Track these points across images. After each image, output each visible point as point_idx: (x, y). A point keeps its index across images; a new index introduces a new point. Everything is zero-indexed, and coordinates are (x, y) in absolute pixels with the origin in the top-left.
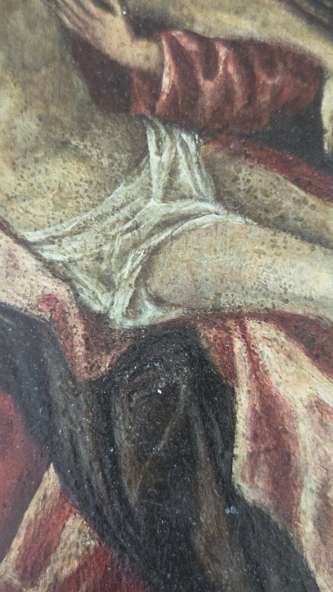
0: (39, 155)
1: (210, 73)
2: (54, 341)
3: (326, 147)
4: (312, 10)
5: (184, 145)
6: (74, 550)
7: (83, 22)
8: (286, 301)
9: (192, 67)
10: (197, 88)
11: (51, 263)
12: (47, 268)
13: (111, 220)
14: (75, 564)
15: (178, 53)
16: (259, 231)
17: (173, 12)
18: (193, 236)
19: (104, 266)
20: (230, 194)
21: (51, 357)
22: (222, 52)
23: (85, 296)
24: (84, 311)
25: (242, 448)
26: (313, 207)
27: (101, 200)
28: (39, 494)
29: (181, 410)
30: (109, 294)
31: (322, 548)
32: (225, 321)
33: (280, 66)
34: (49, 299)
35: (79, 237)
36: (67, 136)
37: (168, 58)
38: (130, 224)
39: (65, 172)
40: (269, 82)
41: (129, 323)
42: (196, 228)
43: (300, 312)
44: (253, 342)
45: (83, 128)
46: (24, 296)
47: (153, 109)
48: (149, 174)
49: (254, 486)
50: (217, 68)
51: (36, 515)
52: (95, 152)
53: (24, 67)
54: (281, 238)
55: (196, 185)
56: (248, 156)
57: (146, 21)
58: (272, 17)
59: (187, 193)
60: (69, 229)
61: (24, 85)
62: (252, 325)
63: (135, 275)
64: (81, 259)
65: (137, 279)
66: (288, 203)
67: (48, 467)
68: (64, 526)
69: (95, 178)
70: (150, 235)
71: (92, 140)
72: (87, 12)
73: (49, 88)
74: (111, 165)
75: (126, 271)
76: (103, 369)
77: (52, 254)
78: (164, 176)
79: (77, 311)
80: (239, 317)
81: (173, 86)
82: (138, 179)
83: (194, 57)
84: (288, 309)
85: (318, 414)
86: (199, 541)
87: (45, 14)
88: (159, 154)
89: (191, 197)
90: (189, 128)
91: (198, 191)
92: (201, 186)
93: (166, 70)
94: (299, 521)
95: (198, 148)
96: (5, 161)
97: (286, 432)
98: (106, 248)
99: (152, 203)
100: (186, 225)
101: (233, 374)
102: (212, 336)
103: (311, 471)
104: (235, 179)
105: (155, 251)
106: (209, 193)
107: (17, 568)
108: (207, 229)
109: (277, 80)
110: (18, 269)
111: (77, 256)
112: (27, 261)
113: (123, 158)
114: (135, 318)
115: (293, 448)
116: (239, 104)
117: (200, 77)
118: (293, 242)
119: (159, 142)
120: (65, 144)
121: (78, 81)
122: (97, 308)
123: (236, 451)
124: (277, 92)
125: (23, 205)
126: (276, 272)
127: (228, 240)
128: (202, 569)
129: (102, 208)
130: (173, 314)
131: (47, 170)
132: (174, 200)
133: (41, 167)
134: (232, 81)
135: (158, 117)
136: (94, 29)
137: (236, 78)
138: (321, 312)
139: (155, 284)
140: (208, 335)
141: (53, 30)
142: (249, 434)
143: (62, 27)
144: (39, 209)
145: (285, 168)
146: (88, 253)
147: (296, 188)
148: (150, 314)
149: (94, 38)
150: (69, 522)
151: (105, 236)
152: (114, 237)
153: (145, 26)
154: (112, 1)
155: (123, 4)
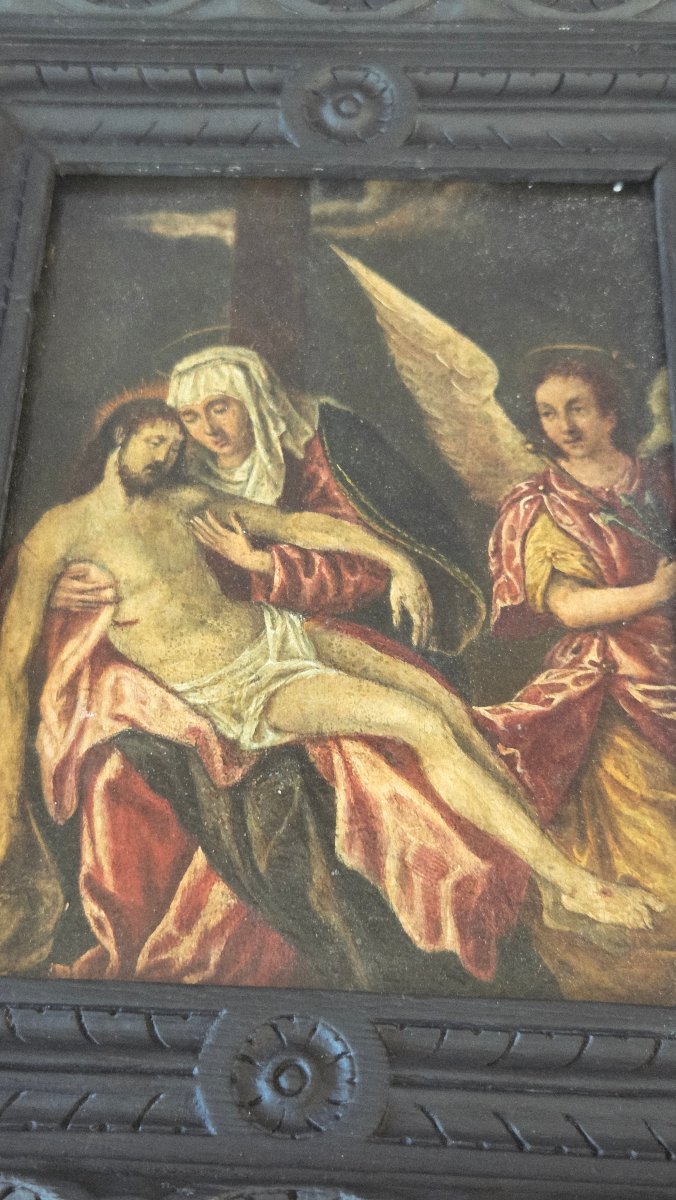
0: (184, 630)
1: (308, 573)
2: (200, 761)
3: (394, 622)
4: (381, 531)
5: (291, 622)
6: (219, 906)
7: (214, 538)
8: (371, 727)
9: (296, 569)
10: (300, 583)
11: (195, 705)
12: (192, 709)
13: (240, 674)
14: (220, 917)
15: (285, 559)
16: (347, 679)
17: (280, 532)
18: (301, 684)
19: (235, 707)
20: (327, 655)
21: (197, 771)
22: (318, 559)
23: (221, 727)
24: (222, 738)
25: (342, 828)
26: (387, 662)
27: (231, 661)
28: (191, 869)
29: (296, 803)
30: (239, 726)
31: (403, 896)
32: (326, 741)
33: (360, 569)
34: (194, 731)
35: (216, 687)
36: (204, 617)
37: (278, 563)
38: (253, 677)
39: (204, 642)
40: (352, 579)
41: (255, 746)
42: (303, 678)
43: (381, 734)
44: (347, 756)
45: (217, 612)
46: (175, 729)
47: (267, 598)
48: (267, 643)
49: (351, 855)
50: (314, 569)
51: (189, 884)
52: (226, 628)
53: (169, 570)
54: (365, 684)
55: (301, 649)
56: (338, 629)
57: (262, 538)
58: (352, 535)
59: (295, 655)
60: (208, 681)
61: (170, 582)
62: (347, 745)
63: (259, 711)
64: (218, 702)
65: (260, 715)
66: (368, 660)
67: (197, 849)
68: (211, 890)
69: (226, 645)
70: (270, 683)
71: (223, 620)
72: (217, 532)
73: (189, 584)
74: (238, 636)
75: (251, 709)
76: (236, 779)
77: (195, 699)
78: (278, 644)
79: (215, 738)
80: (336, 739)
81: (282, 582)
82: (258, 647)
83: (297, 562)
84: (372, 732)
85: (396, 804)
86: (313, 896)
87: (185, 533)
88: (274, 628)
89: (298, 657)
90: (295, 610)
91: (303, 653)
92: (305, 650)
93: (277, 571)
94: (385, 877)
95: (302, 624)
96: (158, 636)
97: (373, 817)
98: (236, 694)
99: (270, 662)
100: (296, 676)
101: (333, 777)
102: (316, 753)
103: (392, 844)
104: (330, 645)
105: (274, 694)
106: (312, 655)
107: (176, 922)
108: (311, 679)
109: (358, 578)
110: (170, 709)
111: (215, 700)
112: (176, 704)
113: (247, 632)
114: (259, 742)
115: (379, 828)
116: (330, 595)
117: (302, 576)
118: (374, 686)
119: (273, 619)
120: (203, 623)
121: (212, 581)
122: (230, 735)
123: (337, 832)
124: (358, 586)
125: (172, 665)
126: (362, 707)
127: (326, 686)
128: (315, 915)
129: (231, 667)
130: (287, 739)
131: (189, 641)
132: (286, 659)
133: (185, 639)
134: (325, 579)
135: (273, 603)
136: (222, 543)
137: (328, 577)
138: (396, 734)
139: (274, 718)
140: (314, 752)
141: (191, 544)
142: (346, 819)
143: (198, 543)
144: (184, 668)
145: (365, 636)
146: (223, 698)
147: (374, 650)
148: (271, 739)
149: (222, 549)
150: (215, 887)
151: (236, 685)
152: (242, 686)
153: (260, 541)
154: (235, 524)
155: (243, 526)
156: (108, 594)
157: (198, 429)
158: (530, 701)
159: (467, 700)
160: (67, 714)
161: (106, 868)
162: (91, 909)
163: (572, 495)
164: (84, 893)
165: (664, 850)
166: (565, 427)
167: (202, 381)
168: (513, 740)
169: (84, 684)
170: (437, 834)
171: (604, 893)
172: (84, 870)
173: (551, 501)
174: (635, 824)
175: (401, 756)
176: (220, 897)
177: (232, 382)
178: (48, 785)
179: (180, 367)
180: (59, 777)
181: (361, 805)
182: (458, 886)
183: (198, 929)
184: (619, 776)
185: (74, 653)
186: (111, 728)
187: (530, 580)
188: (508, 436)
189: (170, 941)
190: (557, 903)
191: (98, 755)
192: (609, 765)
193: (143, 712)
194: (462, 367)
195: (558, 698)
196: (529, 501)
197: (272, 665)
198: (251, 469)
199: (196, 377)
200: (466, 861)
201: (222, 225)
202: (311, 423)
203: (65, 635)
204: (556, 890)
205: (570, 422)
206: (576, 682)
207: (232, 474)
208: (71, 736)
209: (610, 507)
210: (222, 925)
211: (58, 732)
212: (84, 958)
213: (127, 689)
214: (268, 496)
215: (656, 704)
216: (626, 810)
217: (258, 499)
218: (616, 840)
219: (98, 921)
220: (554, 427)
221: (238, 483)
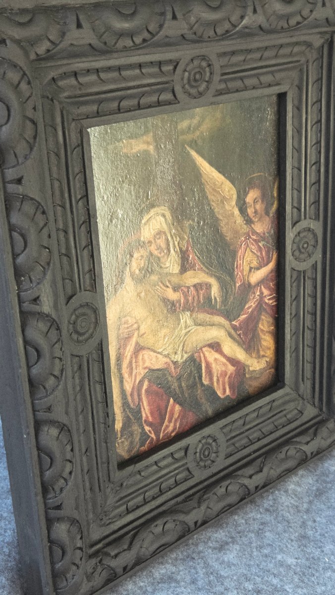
3: (213, 303)
4: (208, 271)
5: (187, 315)
6: (177, 411)
7: (163, 292)
9: (187, 295)
10: (188, 300)
12: (164, 356)
13: (176, 339)
14: (178, 414)
15: (184, 293)
16: (203, 328)
17: (181, 282)
18: (191, 335)
19: (175, 350)
20: (197, 322)
22: (192, 289)
23: (172, 359)
24: (173, 362)
26: (211, 318)
27: (173, 335)
28: (170, 405)
29: (193, 373)
30: (177, 356)
33: (203, 288)
34: (166, 363)
37: (182, 295)
38: (179, 338)
39: (165, 332)
40: (202, 292)
41: (182, 361)
44: (204, 353)
45: (167, 320)
48: (181, 325)
49: (206, 381)
50: (191, 293)
51: (170, 409)
54: (207, 328)
56: (199, 312)
58: (201, 276)
60: (168, 345)
65: (182, 350)
66: (207, 319)
67: (170, 398)
68: (175, 408)
69: (171, 331)
70: (183, 339)
71: (169, 322)
72: (163, 289)
75: (179, 349)
78: (185, 324)
82: (179, 327)
83: (187, 292)
84: (209, 342)
86: (199, 397)
87: (154, 294)
89: (190, 326)
91: (191, 324)
95: (190, 314)
96: (152, 335)
97: (210, 367)
98: (175, 346)
100: (190, 333)
101: (201, 361)
102: (196, 355)
104: (197, 318)
105: (184, 342)
106: (193, 324)
108: (193, 332)
110: (159, 359)
111: (170, 350)
112: (160, 357)
113: (176, 323)
114: (183, 359)
116: (196, 300)
117: (188, 297)
118: (209, 327)
119: (182, 316)
120: (164, 325)
121: (164, 308)
122: (175, 360)
123: (203, 376)
124: (203, 294)
125: (157, 344)
126: (206, 335)
127: (197, 333)
128: (199, 402)
129: (173, 338)
130: (189, 354)
132: (187, 329)
135: (181, 310)
136: (165, 293)
137: (195, 294)
139: (185, 349)
146: (172, 349)
147: (208, 315)
148: (185, 357)
149: (166, 296)
153: (176, 289)
154: (168, 284)
155: (171, 285)
156: (135, 326)
157: (153, 248)
158: (244, 314)
159: (230, 321)
160: (131, 373)
161: (149, 415)
162: (147, 428)
163: (254, 237)
164: (144, 425)
165: (270, 344)
166: (253, 211)
167: (151, 227)
168: (241, 328)
169: (134, 361)
170: (224, 364)
171: (258, 362)
172: (143, 419)
173: (250, 242)
174: (265, 340)
175: (216, 346)
176: (178, 408)
177: (161, 224)
178: (129, 398)
179: (143, 222)
180: (132, 395)
181: (208, 366)
182: (229, 377)
183: (173, 420)
184: (262, 327)
185: (128, 352)
186: (143, 372)
187: (245, 274)
188: (239, 220)
189: (167, 427)
190: (249, 370)
191: (141, 382)
192: (260, 326)
193: (152, 363)
194: (227, 195)
195: (250, 310)
196: (245, 244)
197: (184, 332)
198: (171, 260)
199: (149, 225)
200: (231, 369)
201: (148, 143)
202: (186, 233)
203: (125, 345)
204: (248, 366)
205: (255, 208)
206: (254, 303)
207: (165, 264)
208: (133, 380)
209: (263, 239)
210: (179, 416)
211: (129, 380)
212: (147, 442)
213: (146, 357)
214: (176, 269)
215: (271, 302)
216: (263, 337)
217: (174, 272)
218: (261, 346)
219: (149, 431)
220: (250, 211)
221: (167, 268)
